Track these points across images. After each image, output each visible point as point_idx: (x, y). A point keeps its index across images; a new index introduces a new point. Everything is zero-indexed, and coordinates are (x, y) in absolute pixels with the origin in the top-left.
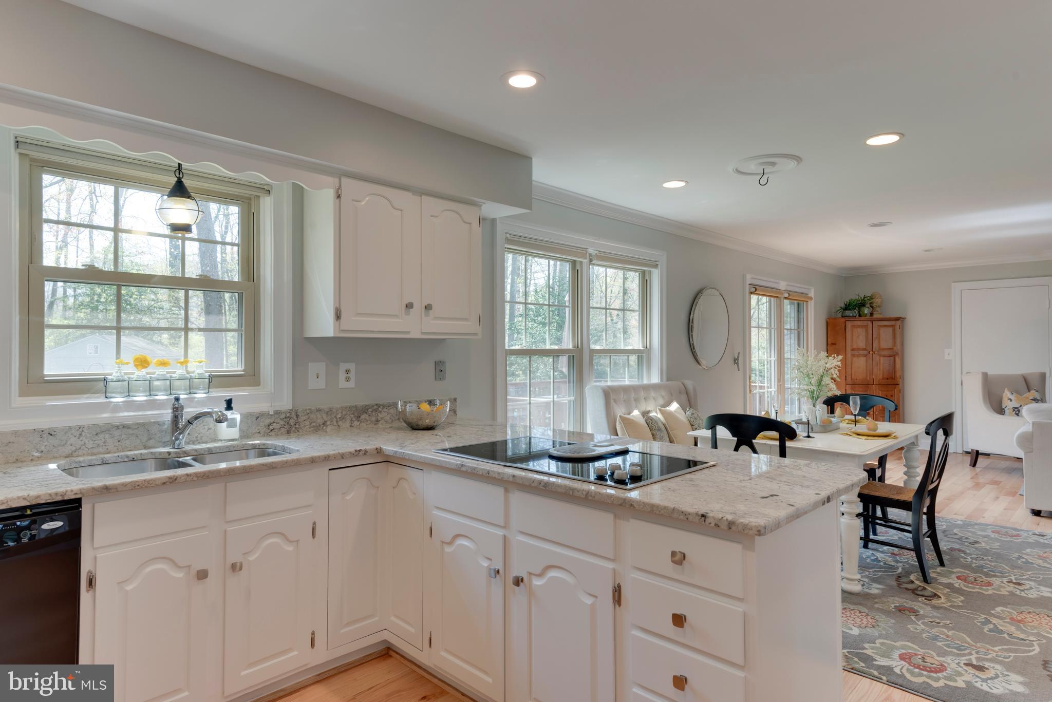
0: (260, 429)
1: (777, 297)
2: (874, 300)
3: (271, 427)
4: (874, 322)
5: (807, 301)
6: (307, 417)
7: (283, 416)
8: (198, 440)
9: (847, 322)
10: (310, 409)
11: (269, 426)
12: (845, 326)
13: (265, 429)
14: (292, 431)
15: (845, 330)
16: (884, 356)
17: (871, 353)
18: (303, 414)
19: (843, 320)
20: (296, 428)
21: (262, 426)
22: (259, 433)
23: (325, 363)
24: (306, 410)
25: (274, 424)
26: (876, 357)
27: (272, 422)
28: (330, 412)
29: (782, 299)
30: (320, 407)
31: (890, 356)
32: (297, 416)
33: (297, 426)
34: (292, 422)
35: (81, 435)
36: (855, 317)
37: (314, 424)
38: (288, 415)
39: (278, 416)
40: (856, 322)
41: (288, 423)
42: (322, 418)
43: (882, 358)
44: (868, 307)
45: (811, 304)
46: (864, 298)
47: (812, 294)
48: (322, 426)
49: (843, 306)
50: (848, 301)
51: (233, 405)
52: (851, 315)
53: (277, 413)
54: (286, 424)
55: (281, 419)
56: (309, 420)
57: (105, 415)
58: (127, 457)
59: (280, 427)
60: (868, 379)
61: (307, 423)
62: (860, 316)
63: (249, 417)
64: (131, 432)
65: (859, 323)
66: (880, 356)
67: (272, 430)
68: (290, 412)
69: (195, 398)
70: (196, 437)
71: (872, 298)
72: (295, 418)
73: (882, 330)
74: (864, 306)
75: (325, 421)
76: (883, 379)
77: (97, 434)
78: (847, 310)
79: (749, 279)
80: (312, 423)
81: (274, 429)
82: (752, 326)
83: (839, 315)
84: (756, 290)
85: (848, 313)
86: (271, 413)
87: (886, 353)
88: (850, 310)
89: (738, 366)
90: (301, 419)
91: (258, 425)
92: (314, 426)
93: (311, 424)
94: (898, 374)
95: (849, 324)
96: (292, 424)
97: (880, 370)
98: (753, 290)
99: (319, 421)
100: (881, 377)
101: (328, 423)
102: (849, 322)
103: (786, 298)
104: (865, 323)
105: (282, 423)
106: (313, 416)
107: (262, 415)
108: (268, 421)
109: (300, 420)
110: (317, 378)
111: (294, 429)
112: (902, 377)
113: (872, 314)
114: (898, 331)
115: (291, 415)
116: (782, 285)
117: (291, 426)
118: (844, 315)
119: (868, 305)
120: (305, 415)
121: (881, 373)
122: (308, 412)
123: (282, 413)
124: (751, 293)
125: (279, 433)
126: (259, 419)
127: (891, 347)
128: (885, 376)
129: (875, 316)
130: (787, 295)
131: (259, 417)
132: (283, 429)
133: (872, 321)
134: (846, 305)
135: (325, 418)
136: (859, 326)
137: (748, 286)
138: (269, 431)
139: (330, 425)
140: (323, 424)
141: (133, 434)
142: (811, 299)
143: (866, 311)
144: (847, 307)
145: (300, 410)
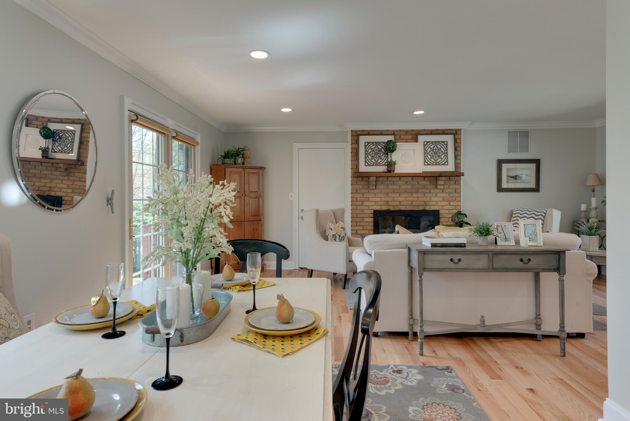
1: (164, 134)
2: (245, 152)
4: (245, 169)
5: (195, 146)
9: (226, 168)
12: (225, 171)
15: (225, 175)
16: (252, 198)
17: (243, 195)
19: (223, 166)
26: (247, 199)
29: (170, 138)
31: (256, 198)
36: (232, 164)
40: (232, 169)
43: (251, 199)
44: (241, 157)
45: (198, 149)
46: (238, 149)
47: (199, 140)
49: (223, 154)
50: (227, 151)
52: (229, 163)
60: (241, 216)
62: (235, 164)
65: (234, 170)
66: (249, 197)
71: (243, 150)
73: (251, 176)
74: (238, 156)
76: (252, 216)
78: (226, 158)
79: (128, 104)
82: (133, 160)
83: (220, 163)
84: (137, 119)
85: (227, 161)
87: (253, 195)
88: (229, 158)
89: (112, 207)
94: (261, 212)
95: (228, 170)
97: (249, 209)
98: (134, 118)
100: (250, 214)
102: (228, 168)
103: (174, 137)
104: (239, 170)
112: (263, 214)
113: (243, 163)
114: (261, 178)
116: (170, 123)
118: (224, 162)
119: (241, 156)
121: (250, 211)
124: (132, 121)
127: (257, 190)
128: (253, 214)
129: (246, 165)
130: (174, 135)
133: (244, 169)
134: (225, 154)
136: (235, 172)
137: (127, 113)
142: (198, 144)
143: (240, 160)
144: (227, 156)
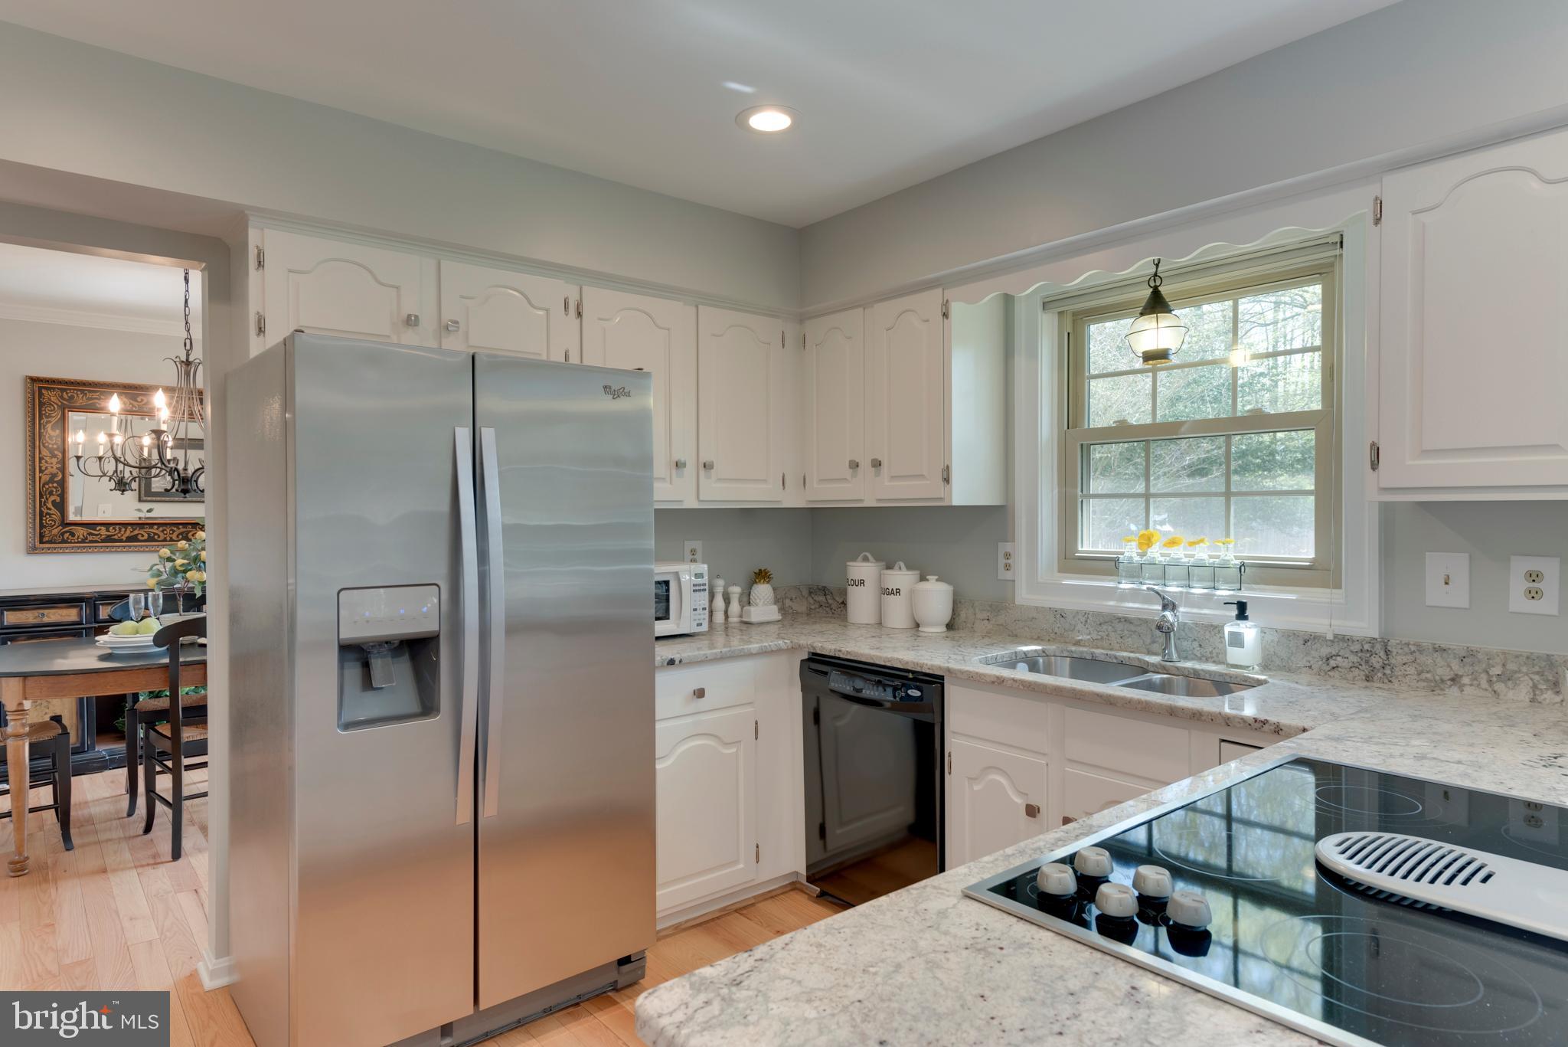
0: (1312, 662)
3: (1333, 663)
6: (1410, 658)
7: (1356, 647)
8: (1212, 658)
10: (1418, 645)
11: (1328, 659)
13: (1320, 663)
14: (1376, 678)
18: (1400, 651)
20: (1384, 674)
21: (1314, 658)
22: (1310, 667)
23: (1467, 555)
24: (1408, 644)
25: (1338, 658)
27: (1334, 653)
28: (1468, 656)
30: (1444, 644)
32: (1387, 653)
33: (1388, 671)
34: (1376, 661)
35: (1086, 621)
37: (1429, 676)
38: (1367, 647)
39: (1346, 645)
41: (1367, 662)
42: (1449, 666)
48: (1449, 683)
51: (1248, 613)
53: (1342, 639)
54: (1362, 663)
55: (1352, 652)
56: (1414, 665)
57: (1112, 603)
58: (1116, 658)
59: (1351, 665)
61: (1411, 670)
63: (1291, 638)
64: (1133, 628)
67: (1334, 668)
68: (1372, 641)
69: (1215, 595)
70: (1211, 653)
72: (1382, 654)
75: (1456, 675)
77: (1100, 624)
80: (1422, 672)
81: (1337, 667)
86: (1330, 637)
90: (1397, 660)
91: (1308, 654)
92: (1426, 680)
93: (1419, 674)
96: (1377, 666)
99: (1440, 671)
101: (1466, 680)
105: (1354, 659)
106: (1426, 660)
107: (1314, 638)
108: (1325, 651)
109: (1393, 661)
110: (1446, 583)
111: (1380, 675)
115: (1373, 647)
117: (1373, 669)
120: (1406, 654)
122: (1413, 648)
123: (1353, 641)
125: (1350, 676)
126: (1309, 643)
131: (1309, 640)
132: (1356, 672)
135: (1456, 665)
138: (1328, 668)
139: (1471, 685)
140: (1453, 680)
141: (1135, 631)
145: (1393, 642)
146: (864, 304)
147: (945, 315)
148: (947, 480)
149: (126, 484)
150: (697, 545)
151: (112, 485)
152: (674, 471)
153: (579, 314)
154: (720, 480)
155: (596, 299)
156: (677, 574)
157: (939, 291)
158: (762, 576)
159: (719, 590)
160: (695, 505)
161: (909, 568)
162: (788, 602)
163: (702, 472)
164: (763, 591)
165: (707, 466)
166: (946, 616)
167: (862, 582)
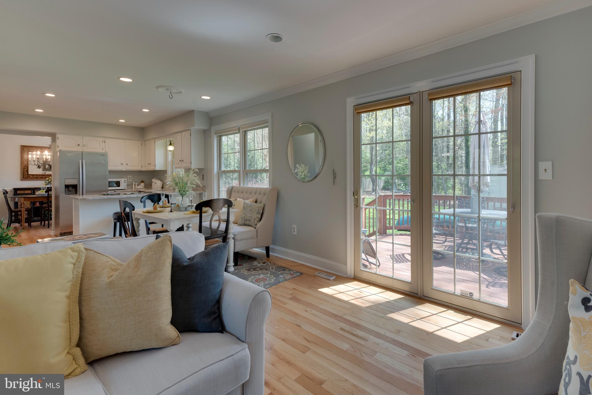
82: (363, 144)
146: (149, 140)
147: (155, 143)
148: (155, 166)
149: (40, 167)
150: (131, 177)
151: (37, 167)
152: (121, 165)
153: (105, 142)
154: (130, 166)
155: (107, 140)
156: (121, 180)
157: (154, 140)
158: (142, 182)
159: (134, 184)
160: (125, 170)
161: (158, 180)
162: (148, 186)
163: (126, 165)
164: (143, 184)
165: (127, 164)
166: (161, 186)
167: (153, 182)
